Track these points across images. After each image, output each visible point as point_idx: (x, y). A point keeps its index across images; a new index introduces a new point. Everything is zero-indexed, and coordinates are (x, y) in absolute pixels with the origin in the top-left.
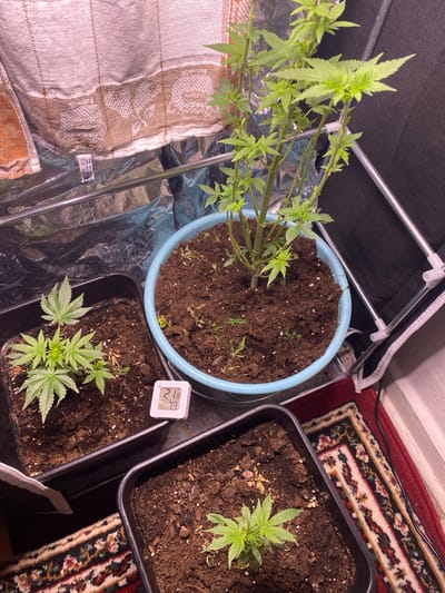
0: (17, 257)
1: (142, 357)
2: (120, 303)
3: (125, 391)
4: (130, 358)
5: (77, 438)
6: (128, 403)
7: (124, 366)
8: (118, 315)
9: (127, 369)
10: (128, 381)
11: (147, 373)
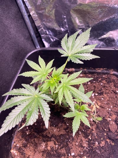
0: (67, 18)
1: (114, 117)
2: (114, 75)
3: (92, 134)
4: (105, 113)
5: (46, 146)
6: (90, 143)
7: (99, 116)
8: (109, 82)
9: (100, 119)
10: (97, 128)
11: (113, 131)
